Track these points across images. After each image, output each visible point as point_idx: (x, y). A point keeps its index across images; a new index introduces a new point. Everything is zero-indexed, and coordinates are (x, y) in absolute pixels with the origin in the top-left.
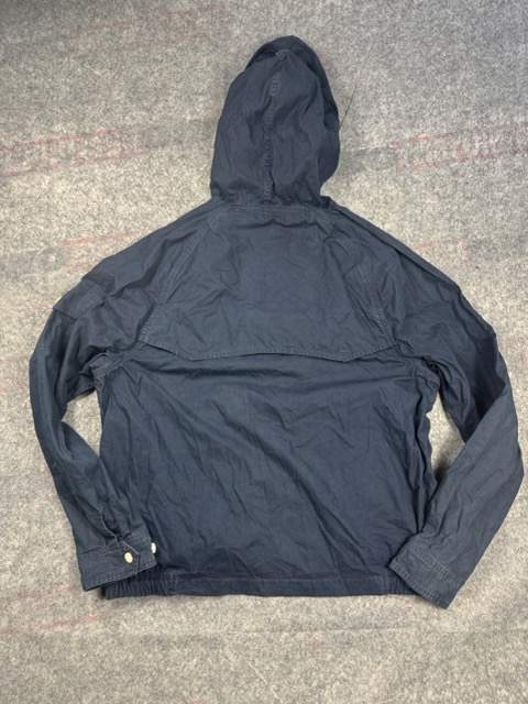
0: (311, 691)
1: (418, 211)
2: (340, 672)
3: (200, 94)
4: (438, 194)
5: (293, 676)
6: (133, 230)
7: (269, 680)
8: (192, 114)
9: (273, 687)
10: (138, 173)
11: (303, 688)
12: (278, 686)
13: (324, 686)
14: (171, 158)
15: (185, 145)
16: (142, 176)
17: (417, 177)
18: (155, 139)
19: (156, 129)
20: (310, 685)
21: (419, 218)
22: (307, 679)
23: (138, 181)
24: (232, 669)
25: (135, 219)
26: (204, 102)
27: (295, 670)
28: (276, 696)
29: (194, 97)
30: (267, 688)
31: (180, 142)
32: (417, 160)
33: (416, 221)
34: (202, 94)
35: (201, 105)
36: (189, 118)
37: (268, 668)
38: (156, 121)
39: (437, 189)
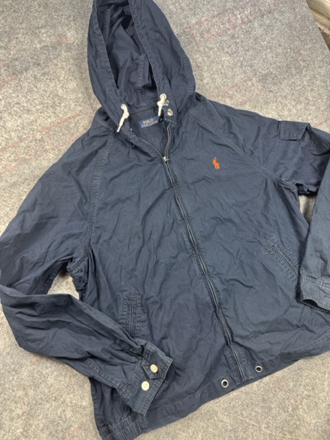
0: (290, 415)
1: (220, 67)
2: (303, 392)
3: (41, 28)
4: (227, 52)
5: (273, 411)
6: (24, 136)
7: (259, 423)
8: (40, 43)
9: (263, 426)
10: (13, 95)
11: (284, 416)
12: (267, 423)
13: (297, 407)
14: (35, 77)
15: (43, 65)
16: (18, 96)
17: (210, 46)
18: (18, 68)
19: (16, 60)
20: (288, 412)
21: (223, 71)
22: (283, 408)
23: (15, 100)
24: (229, 427)
25: (23, 128)
26: (46, 33)
27: (273, 406)
28: (268, 432)
29: (37, 31)
30: (260, 429)
31: (39, 65)
32: (206, 34)
33: (222, 73)
34: (42, 27)
35: (45, 35)
36: (38, 46)
37: (254, 414)
38: (15, 55)
39: (226, 50)
